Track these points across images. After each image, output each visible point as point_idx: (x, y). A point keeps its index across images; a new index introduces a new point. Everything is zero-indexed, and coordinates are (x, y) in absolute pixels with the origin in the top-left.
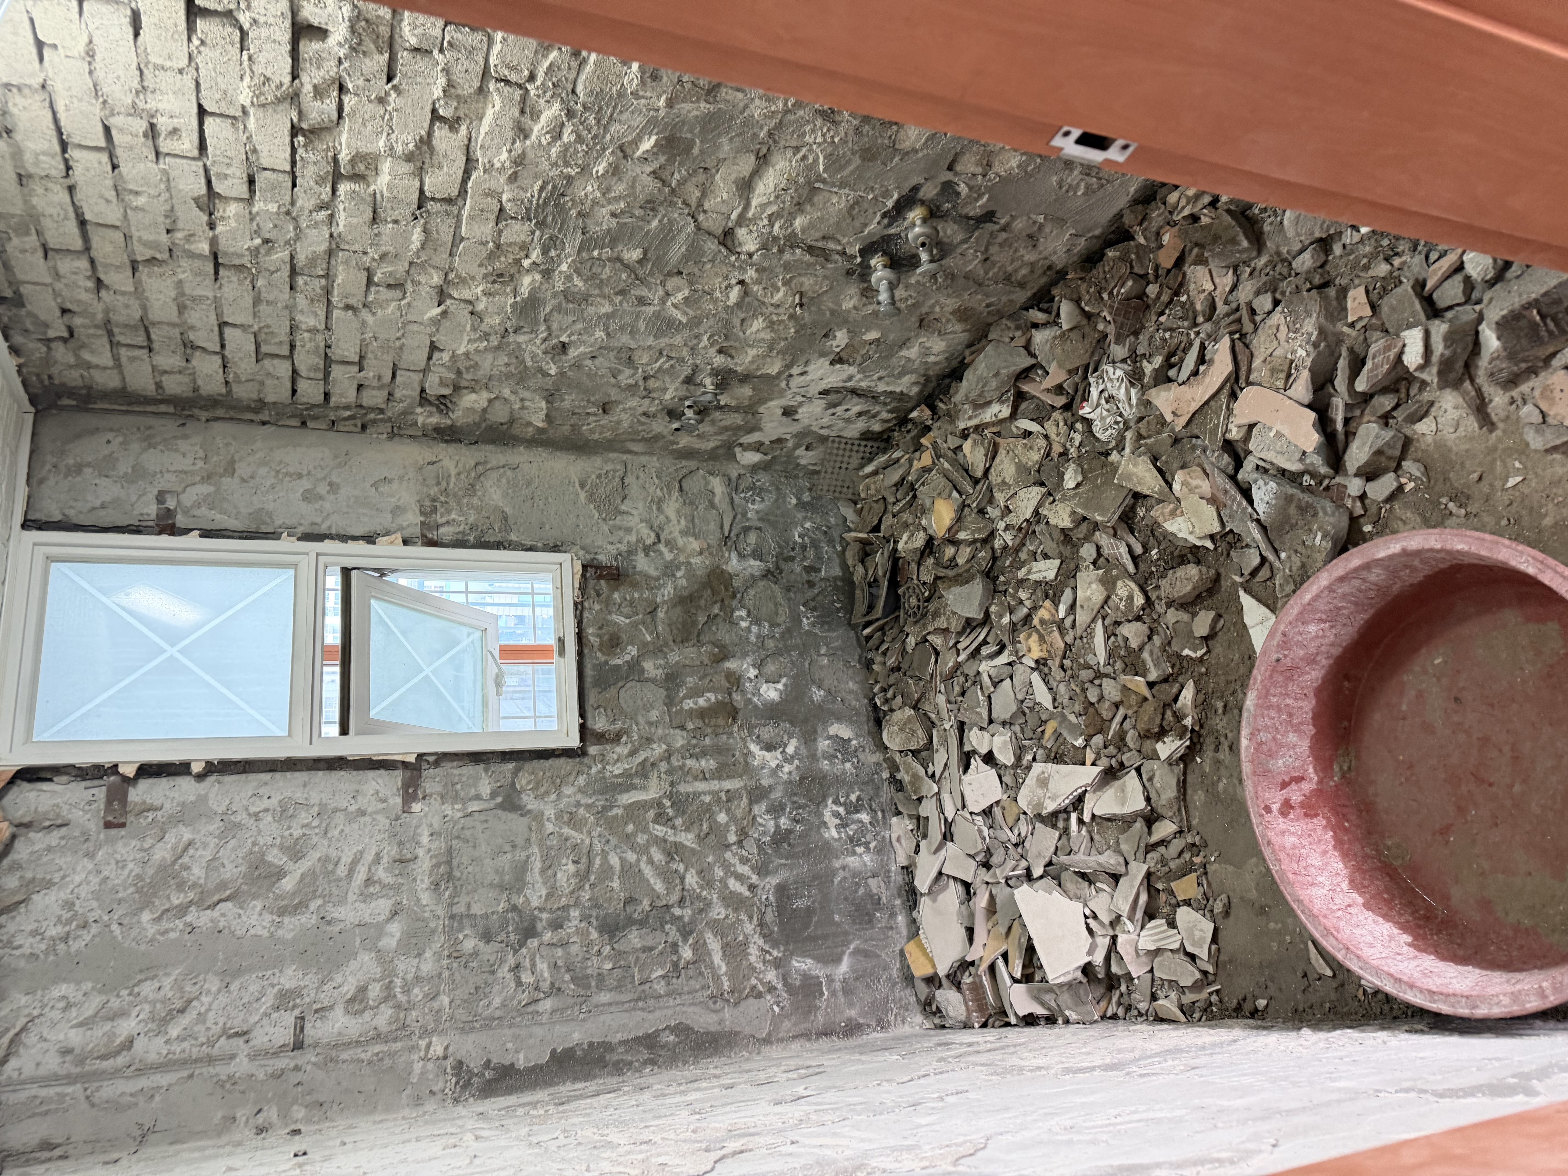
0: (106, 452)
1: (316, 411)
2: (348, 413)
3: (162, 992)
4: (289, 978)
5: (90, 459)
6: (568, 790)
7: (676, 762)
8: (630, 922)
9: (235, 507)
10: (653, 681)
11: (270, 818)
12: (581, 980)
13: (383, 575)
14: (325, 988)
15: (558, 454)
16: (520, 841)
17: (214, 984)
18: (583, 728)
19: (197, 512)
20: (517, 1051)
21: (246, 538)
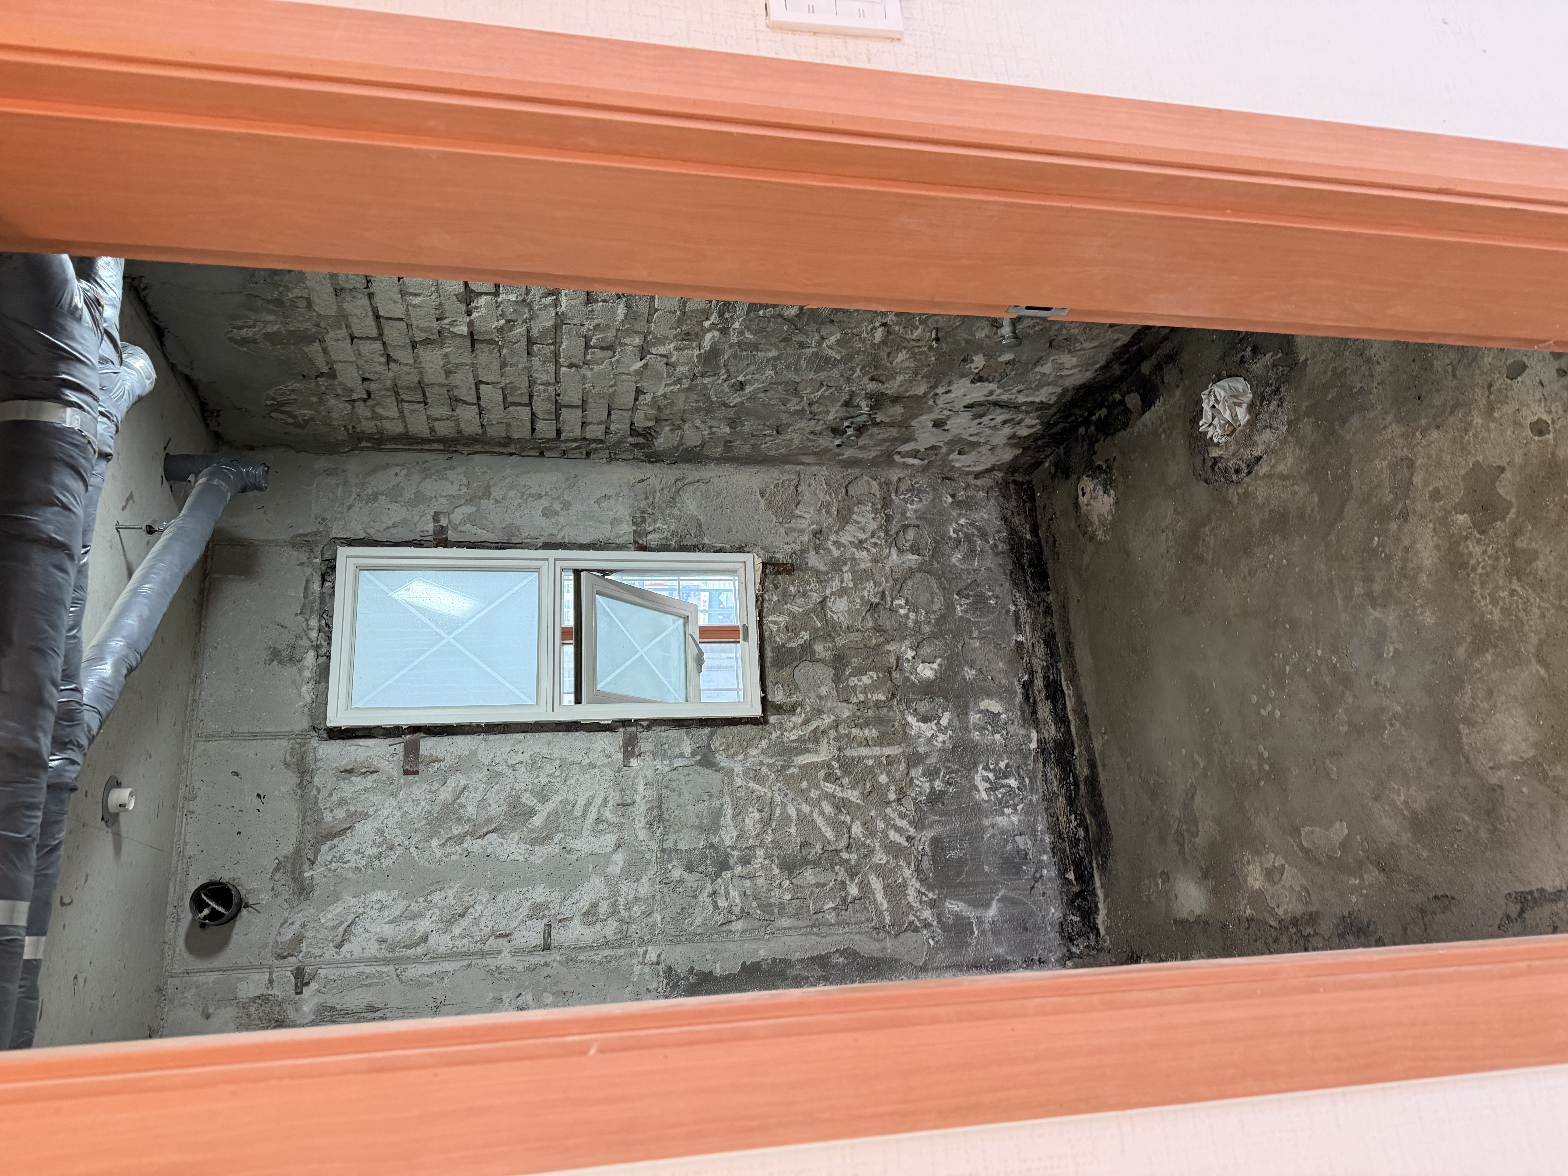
0: (395, 483)
1: (550, 444)
2: (575, 444)
3: (447, 900)
4: (539, 894)
5: (383, 489)
6: (753, 752)
7: (842, 731)
8: (805, 862)
9: (492, 522)
10: (823, 661)
11: (523, 769)
12: (766, 907)
13: (606, 575)
14: (566, 903)
15: (742, 468)
16: (715, 792)
17: (484, 896)
18: (764, 700)
19: (463, 528)
20: (715, 962)
21: (500, 548)
